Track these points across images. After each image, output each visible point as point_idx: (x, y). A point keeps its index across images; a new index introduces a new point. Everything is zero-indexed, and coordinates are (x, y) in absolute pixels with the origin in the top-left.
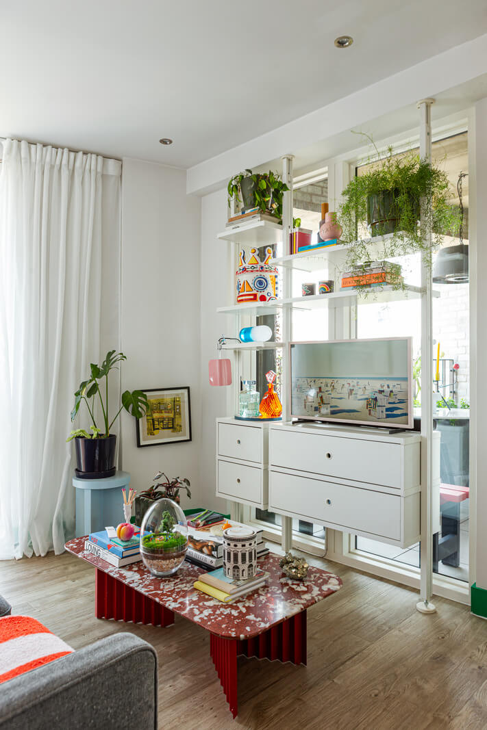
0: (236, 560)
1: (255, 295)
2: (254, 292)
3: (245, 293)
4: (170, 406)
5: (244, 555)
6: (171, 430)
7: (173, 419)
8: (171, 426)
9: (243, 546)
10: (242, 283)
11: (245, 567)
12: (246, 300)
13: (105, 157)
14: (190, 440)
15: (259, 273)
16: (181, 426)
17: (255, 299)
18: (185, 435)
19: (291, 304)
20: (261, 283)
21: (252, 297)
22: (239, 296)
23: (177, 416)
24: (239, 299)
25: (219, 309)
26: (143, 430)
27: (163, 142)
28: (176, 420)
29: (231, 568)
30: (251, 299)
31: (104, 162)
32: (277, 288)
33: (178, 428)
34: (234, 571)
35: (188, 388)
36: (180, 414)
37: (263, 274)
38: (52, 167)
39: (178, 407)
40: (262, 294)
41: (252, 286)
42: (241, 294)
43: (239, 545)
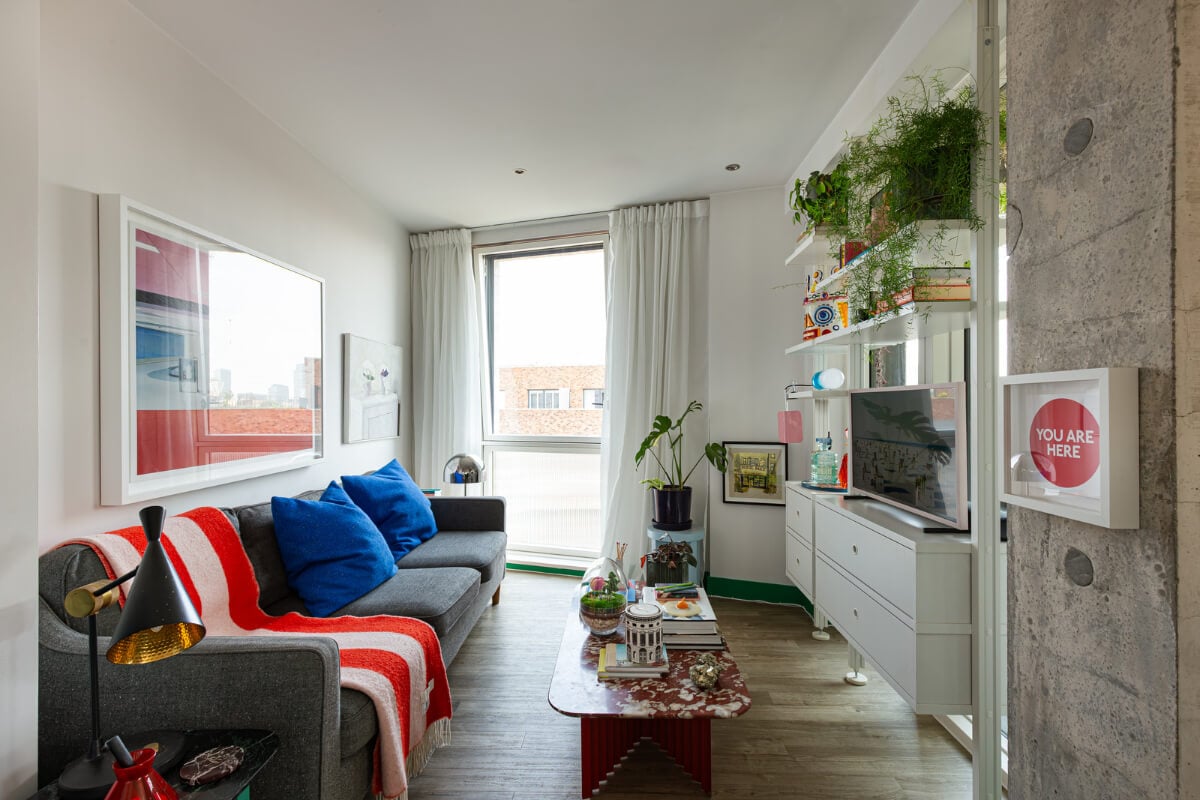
0: (643, 641)
1: (816, 331)
2: (816, 327)
3: (807, 329)
4: (762, 463)
5: (651, 636)
6: (762, 490)
7: (766, 478)
8: (763, 486)
9: (651, 626)
11: (652, 649)
13: (691, 201)
15: (821, 303)
16: (775, 487)
17: (816, 336)
20: (823, 314)
21: (812, 334)
22: (806, 333)
23: (770, 475)
24: (805, 335)
26: (730, 486)
27: (731, 168)
28: (770, 479)
29: (638, 652)
30: (812, 337)
31: (691, 205)
32: (849, 319)
33: (772, 488)
34: (641, 654)
37: (826, 302)
38: (645, 225)
40: (826, 327)
41: (813, 320)
43: (647, 625)
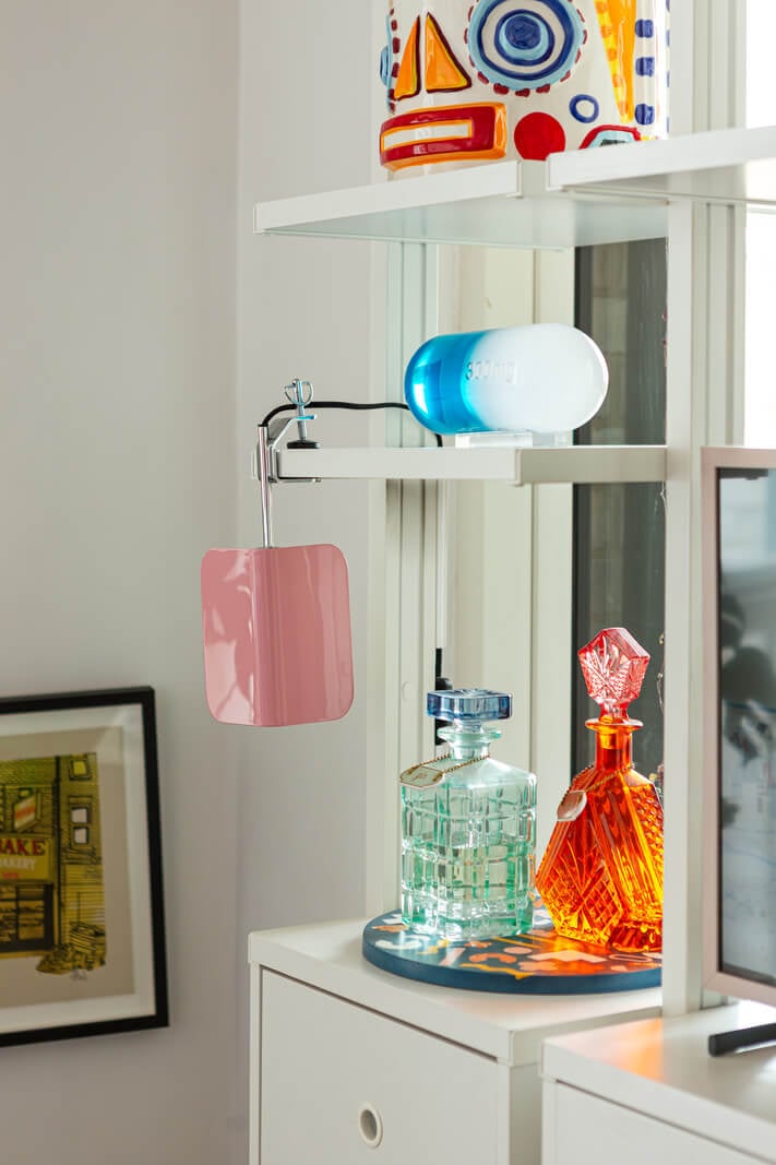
1: (483, 118)
2: (480, 95)
3: (426, 102)
6: (35, 960)
7: (49, 892)
8: (39, 932)
10: (404, 34)
12: (433, 150)
14: (160, 1019)
16: (99, 934)
17: (482, 141)
18: (127, 988)
19: (732, 174)
20: (525, 29)
21: (463, 130)
22: (394, 125)
23: (73, 872)
24: (395, 140)
25: (272, 214)
28: (69, 894)
30: (459, 146)
32: (645, 67)
33: (81, 943)
35: (144, 697)
36: (94, 857)
39: (79, 816)
40: (535, 104)
41: (465, 52)
42: (404, 108)
